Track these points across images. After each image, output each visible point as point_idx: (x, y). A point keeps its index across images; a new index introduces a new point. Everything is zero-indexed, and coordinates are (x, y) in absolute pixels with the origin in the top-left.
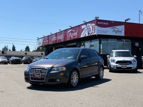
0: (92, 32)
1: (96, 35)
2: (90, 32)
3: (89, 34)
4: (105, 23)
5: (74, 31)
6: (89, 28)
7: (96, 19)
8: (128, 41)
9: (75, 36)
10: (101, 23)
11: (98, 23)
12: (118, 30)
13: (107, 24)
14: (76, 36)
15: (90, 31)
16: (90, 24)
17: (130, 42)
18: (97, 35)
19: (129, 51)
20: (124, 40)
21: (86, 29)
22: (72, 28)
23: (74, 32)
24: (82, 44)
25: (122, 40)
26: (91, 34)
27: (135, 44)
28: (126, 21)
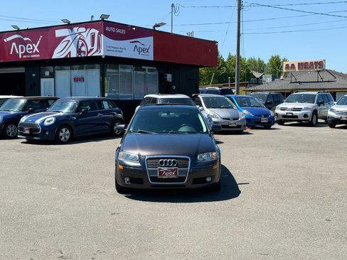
0: (90, 48)
1: (103, 57)
2: (83, 49)
3: (79, 51)
4: (118, 31)
5: (25, 39)
6: (80, 39)
7: (103, 20)
8: (152, 71)
9: (33, 54)
10: (112, 29)
11: (107, 29)
12: (142, 47)
13: (123, 32)
14: (36, 53)
15: (83, 45)
16: (82, 29)
17: (156, 73)
18: (106, 56)
19: (188, 97)
20: (147, 68)
21: (69, 38)
22: (18, 31)
23: (28, 42)
24: (47, 73)
25: (143, 67)
26: (88, 53)
27: (166, 76)
28: (154, 27)
